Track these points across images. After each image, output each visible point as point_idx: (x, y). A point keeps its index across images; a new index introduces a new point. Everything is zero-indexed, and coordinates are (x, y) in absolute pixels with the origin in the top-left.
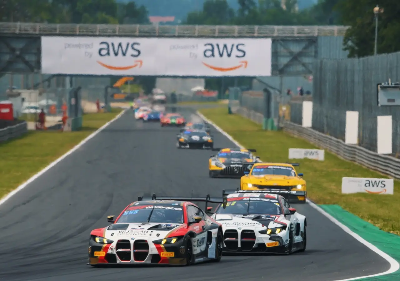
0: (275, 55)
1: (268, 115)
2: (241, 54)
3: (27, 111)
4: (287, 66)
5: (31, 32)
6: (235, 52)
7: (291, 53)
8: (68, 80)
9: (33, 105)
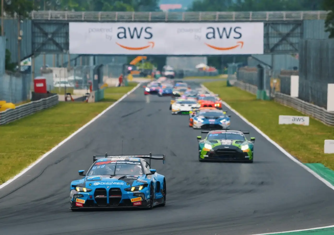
0: (267, 36)
1: (261, 87)
2: (238, 36)
3: (58, 85)
4: (277, 45)
5: (61, 18)
6: (233, 34)
7: (280, 34)
8: (92, 58)
9: (63, 80)
